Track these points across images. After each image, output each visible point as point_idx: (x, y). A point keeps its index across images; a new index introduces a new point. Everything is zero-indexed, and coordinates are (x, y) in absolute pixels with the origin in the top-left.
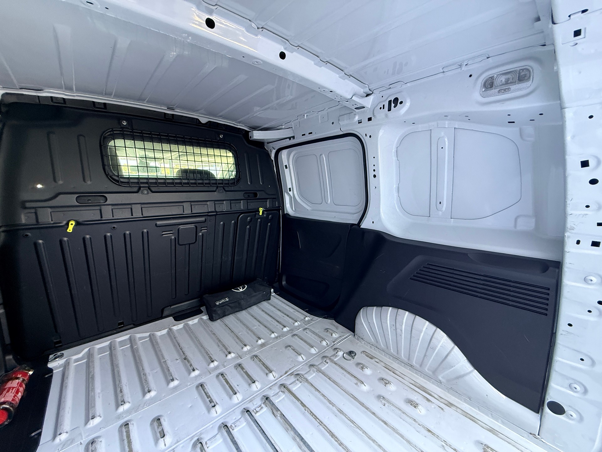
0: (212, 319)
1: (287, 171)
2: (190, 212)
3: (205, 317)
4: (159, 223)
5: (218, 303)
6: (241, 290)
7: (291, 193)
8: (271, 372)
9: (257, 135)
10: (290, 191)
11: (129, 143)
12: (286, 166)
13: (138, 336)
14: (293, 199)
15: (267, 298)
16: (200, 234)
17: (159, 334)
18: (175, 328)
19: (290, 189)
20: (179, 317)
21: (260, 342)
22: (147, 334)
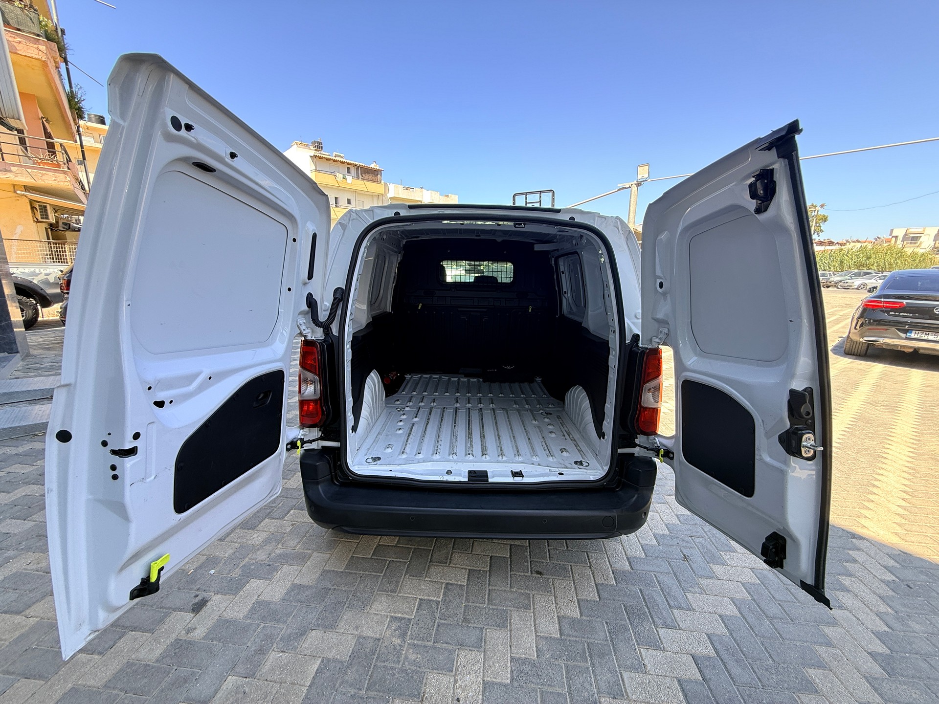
0: (484, 381)
1: (563, 276)
2: (477, 304)
3: (481, 380)
4: (459, 309)
5: (488, 371)
6: (508, 368)
7: (566, 295)
8: (492, 404)
9: (538, 248)
10: (565, 293)
11: (449, 262)
12: (563, 272)
13: (443, 377)
14: (567, 300)
15: (531, 381)
16: (484, 320)
17: (453, 379)
18: (462, 379)
19: (565, 292)
20: (466, 376)
21: (500, 395)
22: (447, 378)
